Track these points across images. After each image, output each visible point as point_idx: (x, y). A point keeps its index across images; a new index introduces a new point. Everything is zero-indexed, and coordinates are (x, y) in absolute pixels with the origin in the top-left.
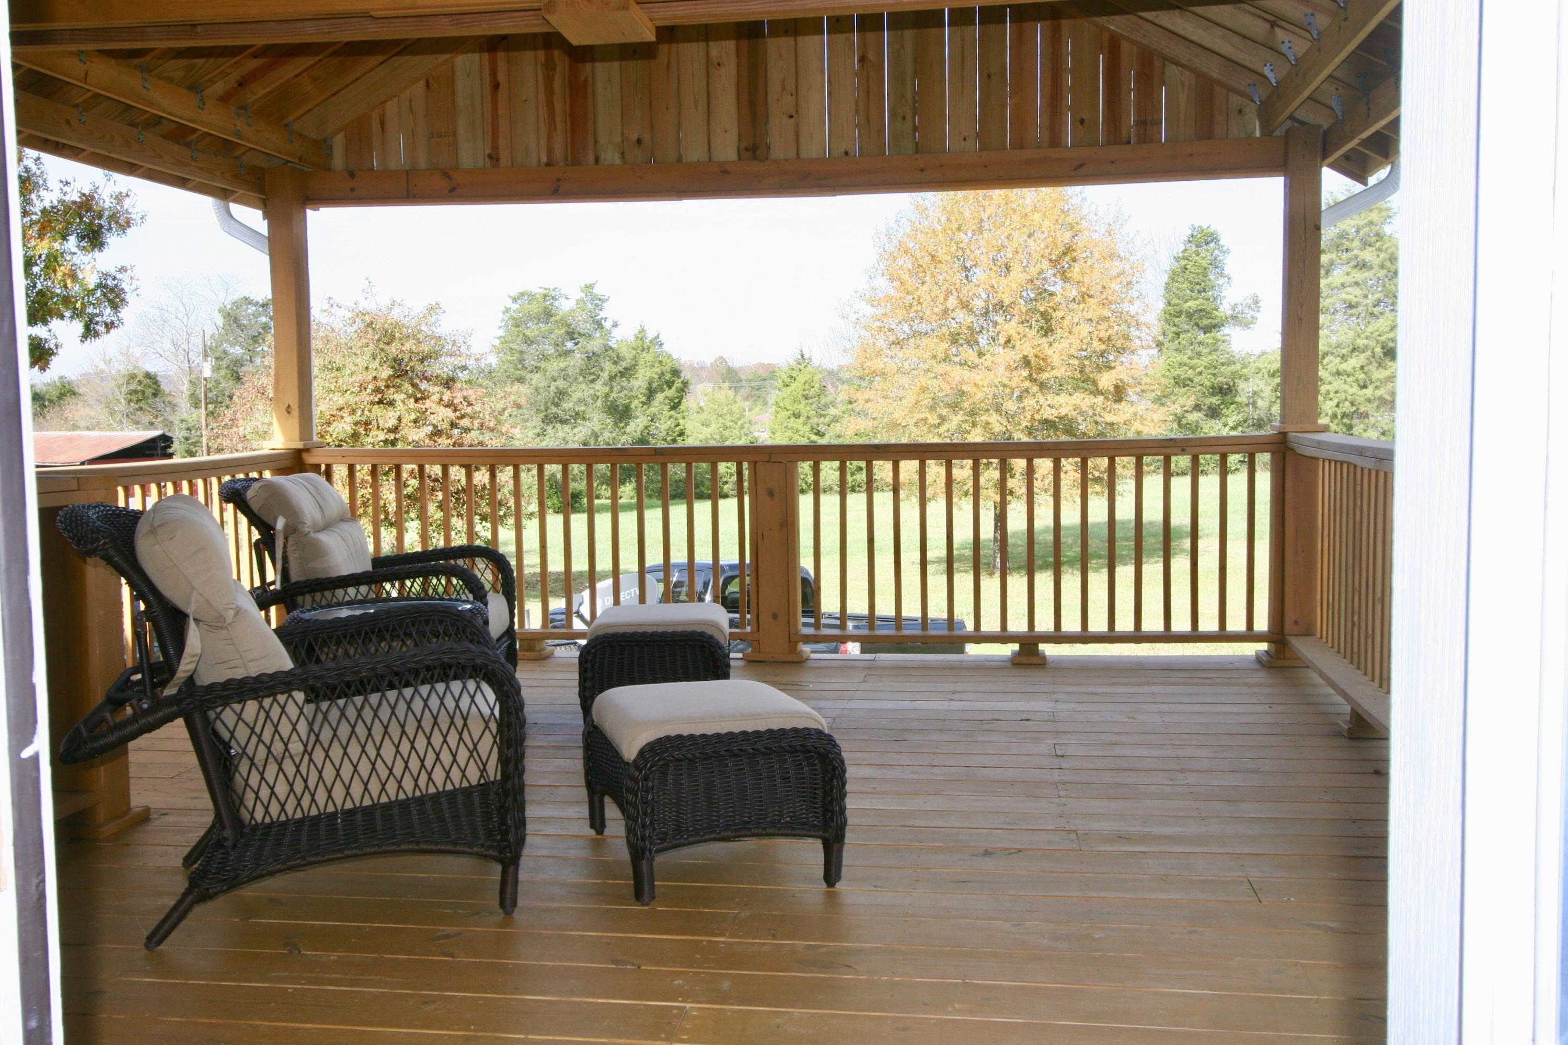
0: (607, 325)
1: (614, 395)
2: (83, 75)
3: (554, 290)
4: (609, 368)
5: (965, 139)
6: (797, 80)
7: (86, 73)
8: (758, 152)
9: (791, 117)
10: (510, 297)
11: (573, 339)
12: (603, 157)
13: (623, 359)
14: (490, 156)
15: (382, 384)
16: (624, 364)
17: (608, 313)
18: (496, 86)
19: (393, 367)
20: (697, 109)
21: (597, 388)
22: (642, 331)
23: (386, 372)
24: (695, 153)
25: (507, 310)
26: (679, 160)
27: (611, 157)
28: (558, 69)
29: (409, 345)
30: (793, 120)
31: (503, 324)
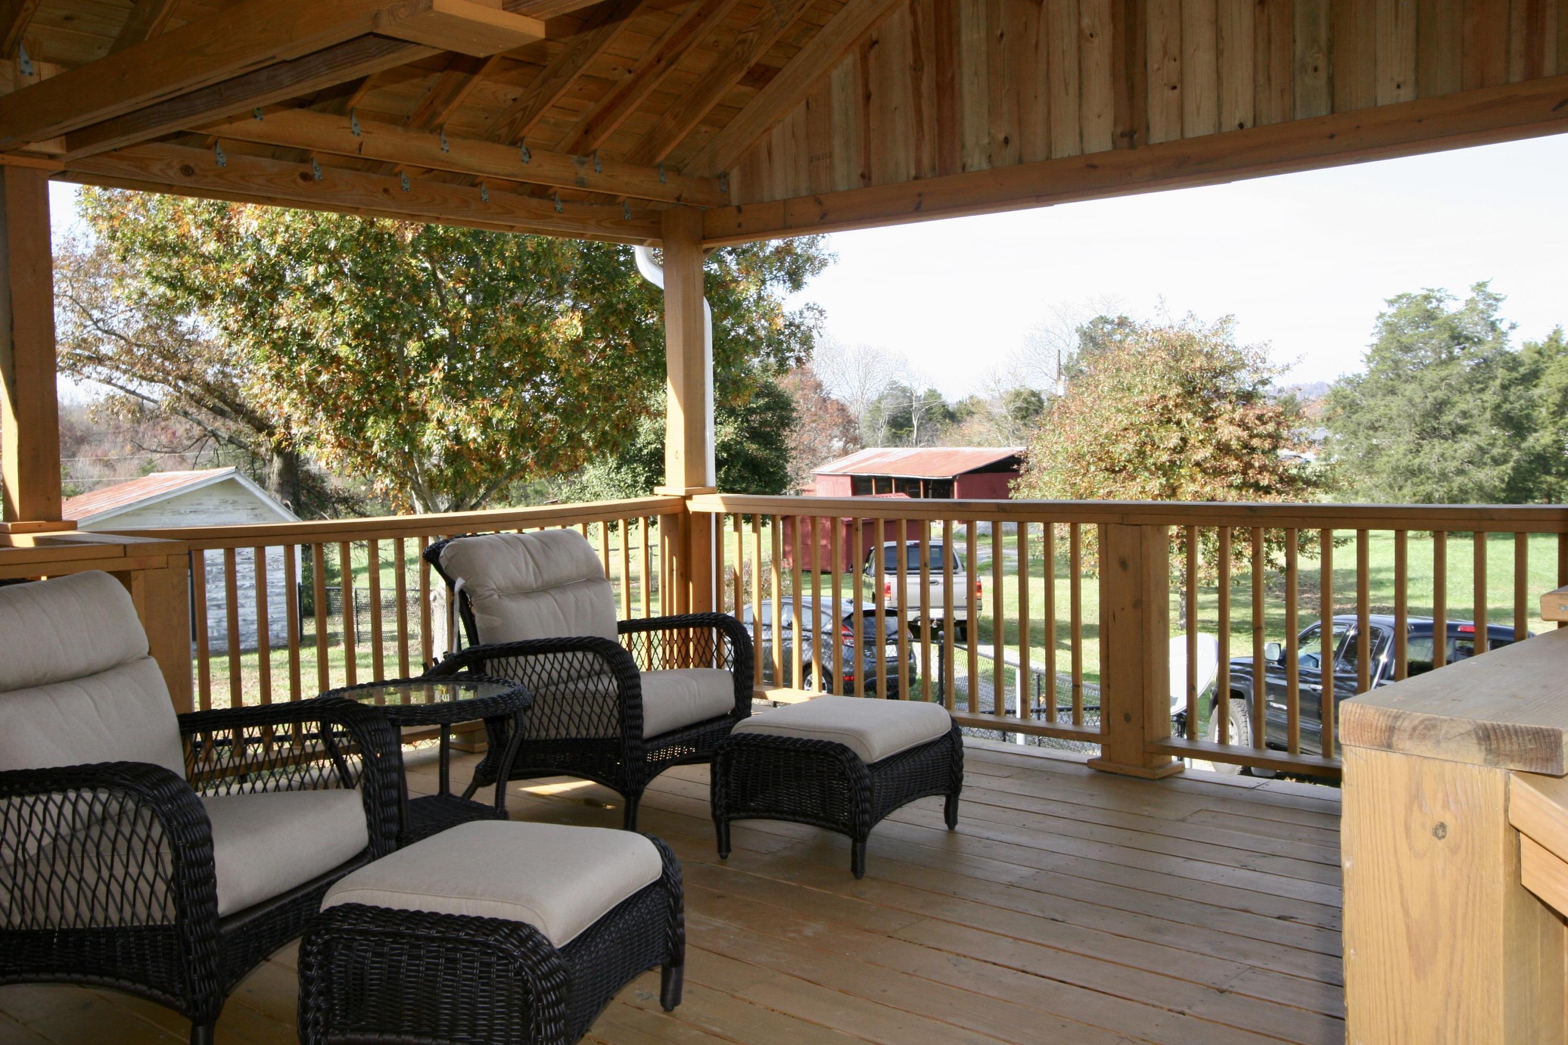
0: (1503, 327)
1: (1507, 406)
2: (357, 146)
3: (1439, 291)
4: (1501, 374)
5: (1399, 87)
6: (1181, 40)
7: (361, 145)
8: (1135, 137)
9: (1174, 88)
10: (1386, 301)
11: (1459, 344)
12: (969, 162)
13: (1521, 364)
14: (863, 176)
15: (1171, 404)
16: (1522, 370)
17: (1503, 315)
18: (868, 97)
19: (1182, 385)
20: (1067, 94)
21: (1485, 398)
22: (1557, 332)
23: (1176, 390)
24: (1066, 147)
25: (1382, 315)
26: (1048, 158)
27: (977, 161)
28: (926, 68)
29: (1200, 361)
30: (1177, 91)
31: (1377, 330)
